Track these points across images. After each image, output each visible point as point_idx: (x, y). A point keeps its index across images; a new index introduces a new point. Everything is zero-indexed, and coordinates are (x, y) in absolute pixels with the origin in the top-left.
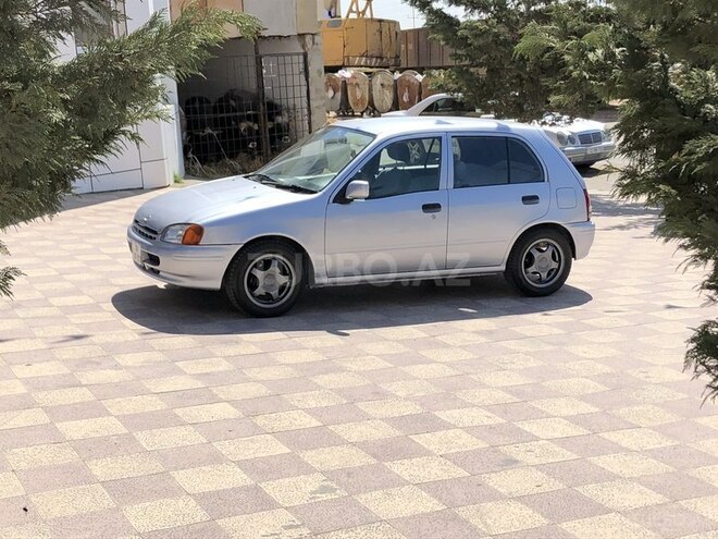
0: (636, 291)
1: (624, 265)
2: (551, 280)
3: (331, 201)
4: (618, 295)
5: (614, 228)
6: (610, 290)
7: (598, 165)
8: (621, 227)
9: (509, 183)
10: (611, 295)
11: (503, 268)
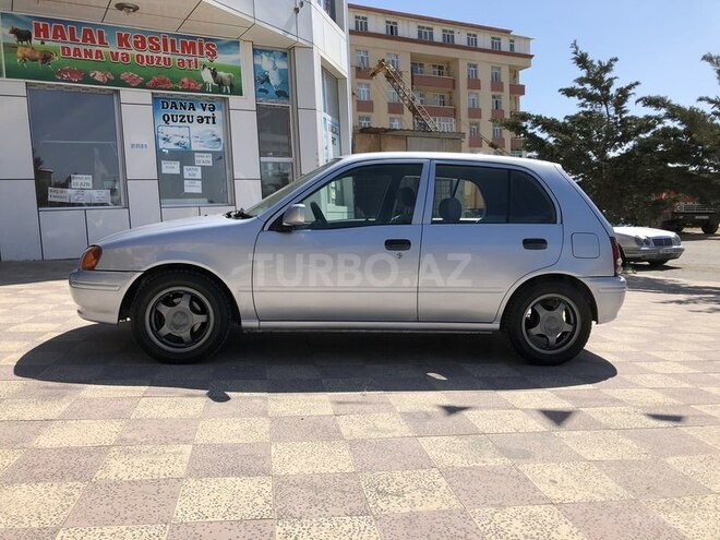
0: (682, 369)
1: (672, 336)
2: (561, 346)
3: (266, 228)
4: (653, 372)
5: (671, 302)
6: (644, 365)
7: (669, 263)
8: (680, 302)
9: (507, 222)
10: (644, 372)
11: (496, 326)
